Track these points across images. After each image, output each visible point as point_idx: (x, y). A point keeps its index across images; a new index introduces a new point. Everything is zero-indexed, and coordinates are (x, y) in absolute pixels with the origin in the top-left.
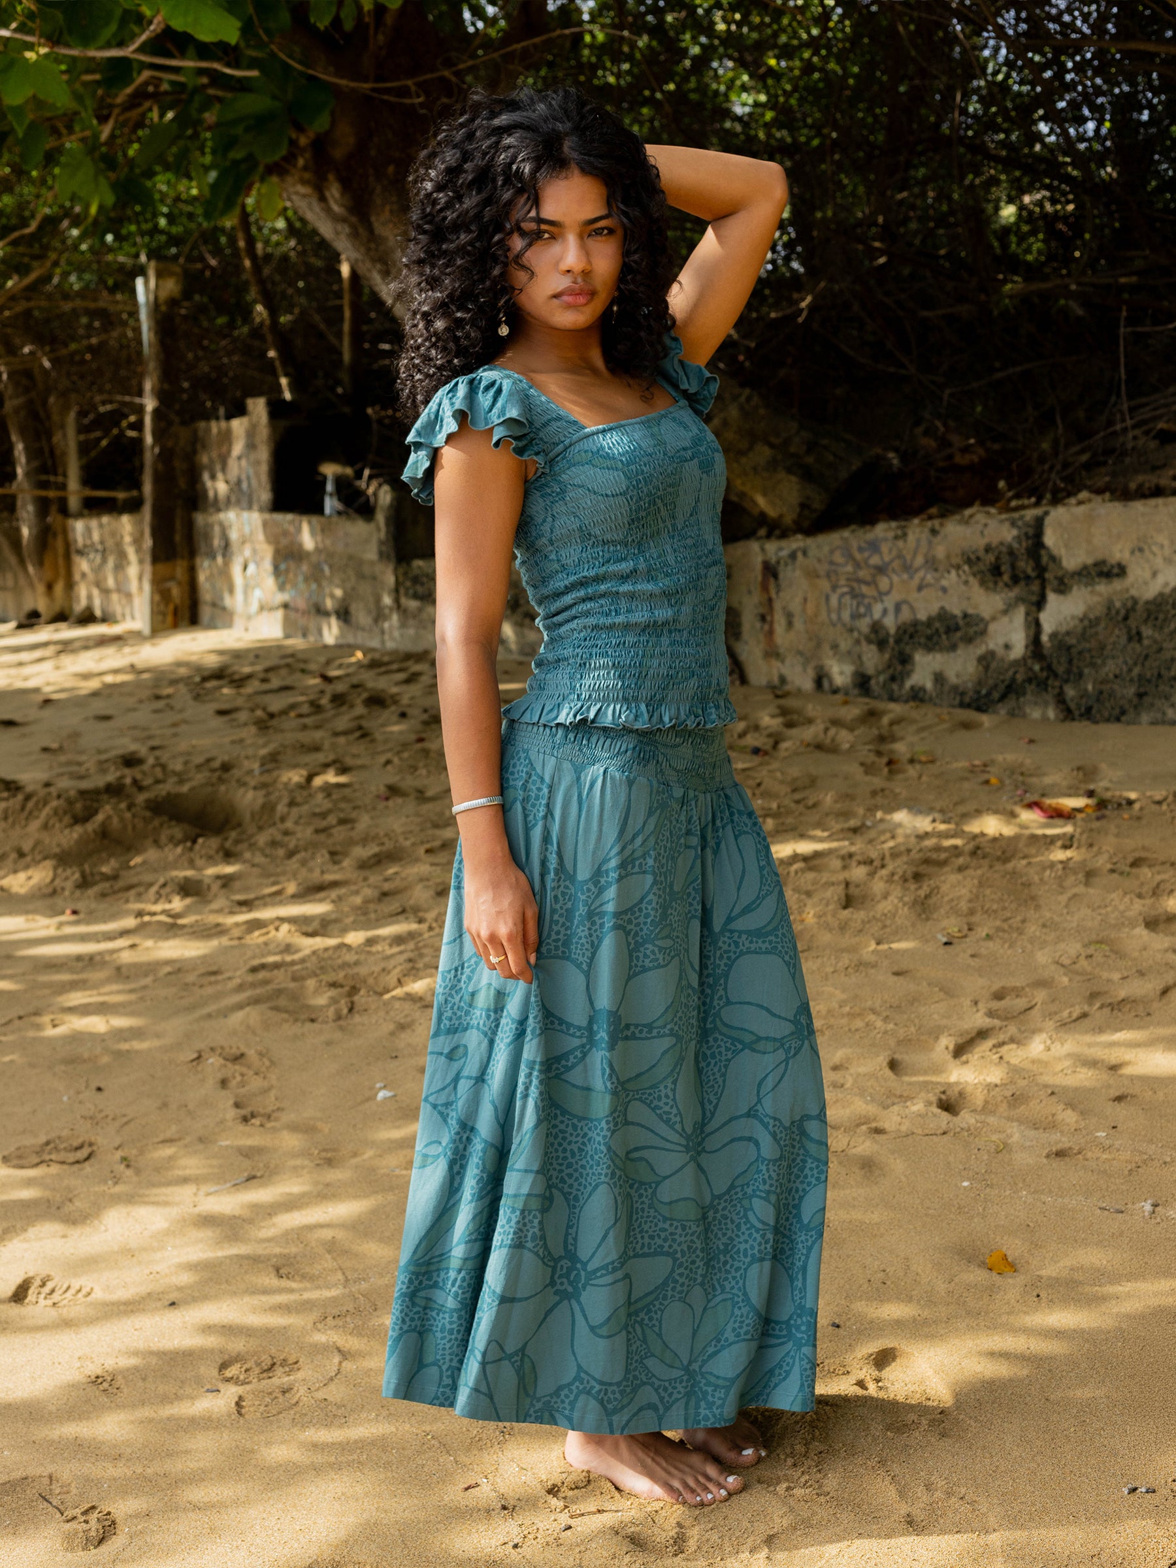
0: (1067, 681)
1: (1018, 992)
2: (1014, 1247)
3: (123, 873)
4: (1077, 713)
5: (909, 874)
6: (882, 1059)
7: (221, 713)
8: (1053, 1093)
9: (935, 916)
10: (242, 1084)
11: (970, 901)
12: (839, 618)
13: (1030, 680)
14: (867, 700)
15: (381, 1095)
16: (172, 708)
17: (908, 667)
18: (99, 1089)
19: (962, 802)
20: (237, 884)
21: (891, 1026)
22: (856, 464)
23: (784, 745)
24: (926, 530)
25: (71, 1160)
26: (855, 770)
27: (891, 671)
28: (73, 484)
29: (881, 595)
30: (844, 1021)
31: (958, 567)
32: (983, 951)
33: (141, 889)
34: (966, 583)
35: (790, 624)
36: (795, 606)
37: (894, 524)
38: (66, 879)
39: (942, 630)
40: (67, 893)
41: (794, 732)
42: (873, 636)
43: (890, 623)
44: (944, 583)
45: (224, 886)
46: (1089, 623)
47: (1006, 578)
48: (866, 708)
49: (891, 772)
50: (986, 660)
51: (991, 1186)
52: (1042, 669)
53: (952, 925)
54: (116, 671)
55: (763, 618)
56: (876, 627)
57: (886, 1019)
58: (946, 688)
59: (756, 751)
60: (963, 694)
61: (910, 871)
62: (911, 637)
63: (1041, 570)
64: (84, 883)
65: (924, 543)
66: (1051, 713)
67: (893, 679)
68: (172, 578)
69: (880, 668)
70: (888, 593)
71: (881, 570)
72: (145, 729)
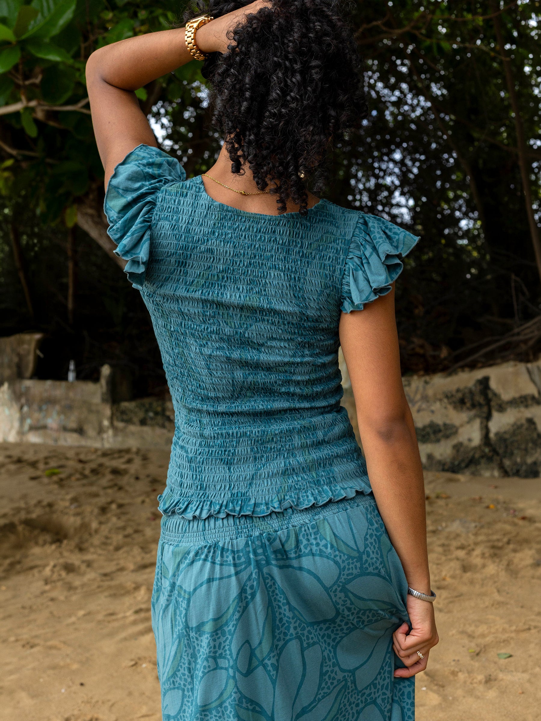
0: (505, 457)
4: (511, 473)
5: (491, 554)
7: (32, 479)
13: (482, 457)
18: (82, 684)
20: (96, 565)
24: (422, 382)
31: (441, 400)
34: (446, 408)
39: (431, 432)
44: (433, 408)
45: (88, 566)
46: (517, 428)
47: (468, 405)
50: (458, 447)
52: (490, 451)
58: (434, 462)
60: (444, 465)
63: (488, 401)
65: (421, 388)
66: (496, 473)
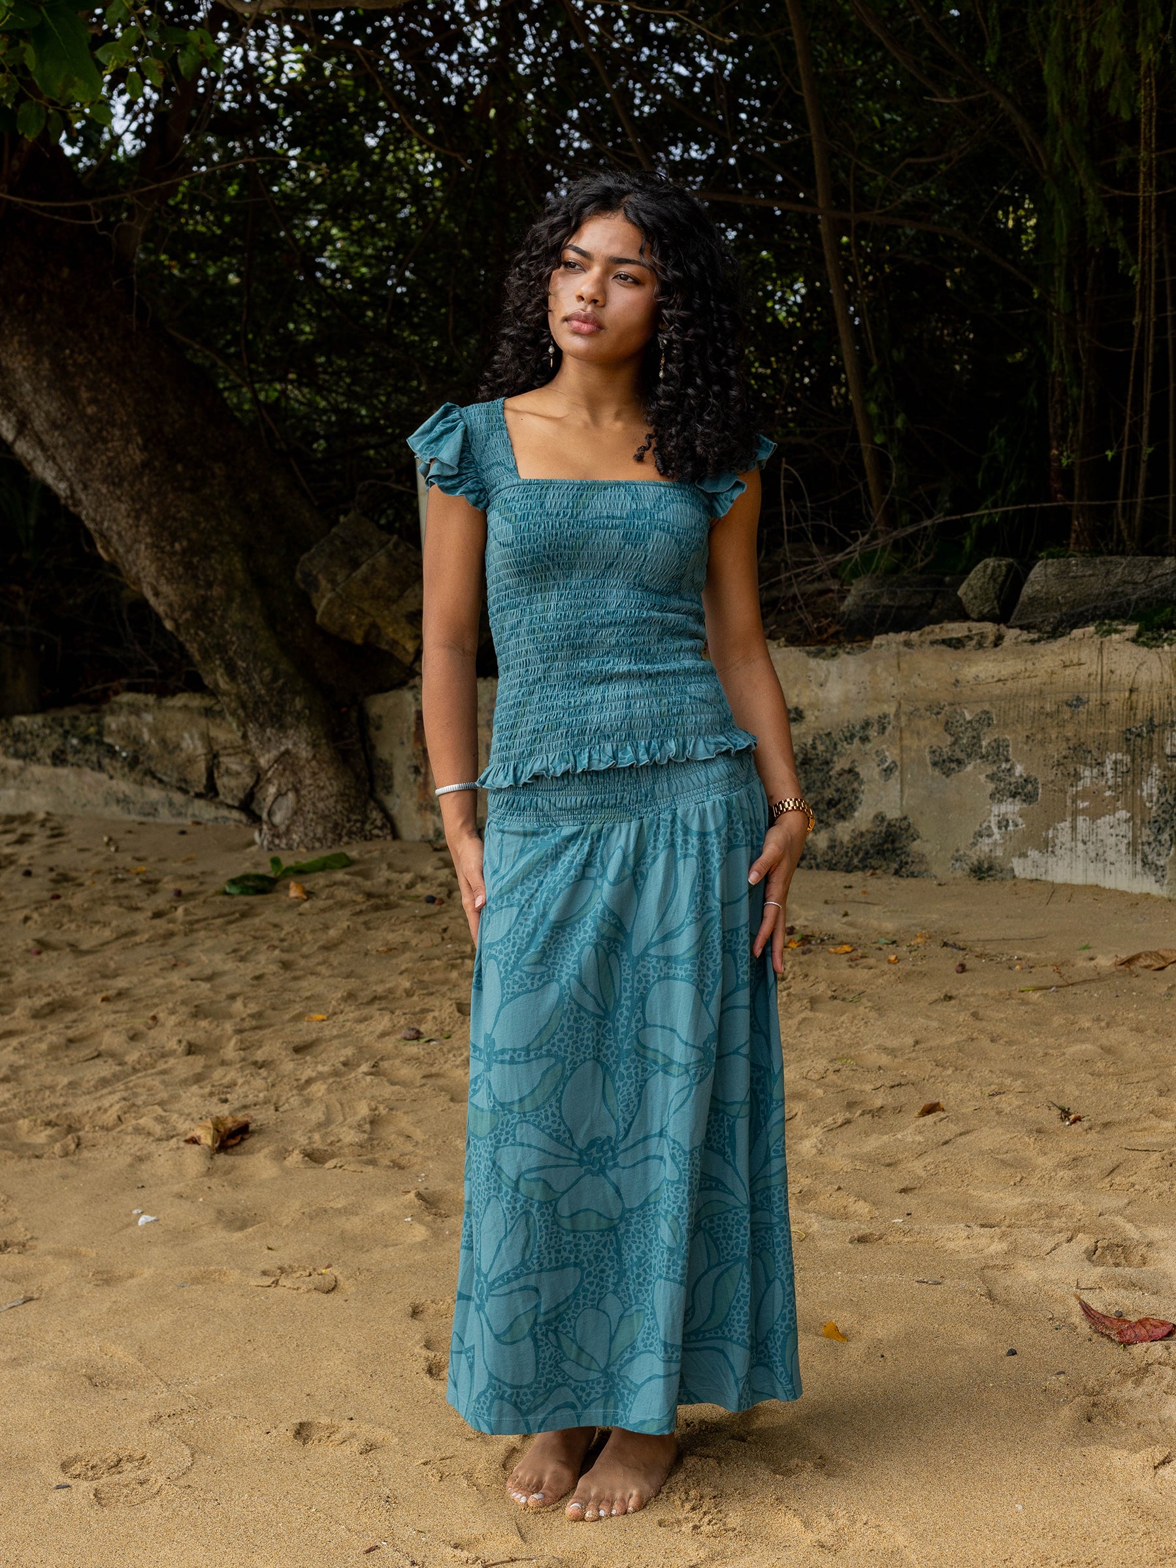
2: (842, 1320)
8: (840, 1188)
15: (143, 1220)
55: (417, 770)
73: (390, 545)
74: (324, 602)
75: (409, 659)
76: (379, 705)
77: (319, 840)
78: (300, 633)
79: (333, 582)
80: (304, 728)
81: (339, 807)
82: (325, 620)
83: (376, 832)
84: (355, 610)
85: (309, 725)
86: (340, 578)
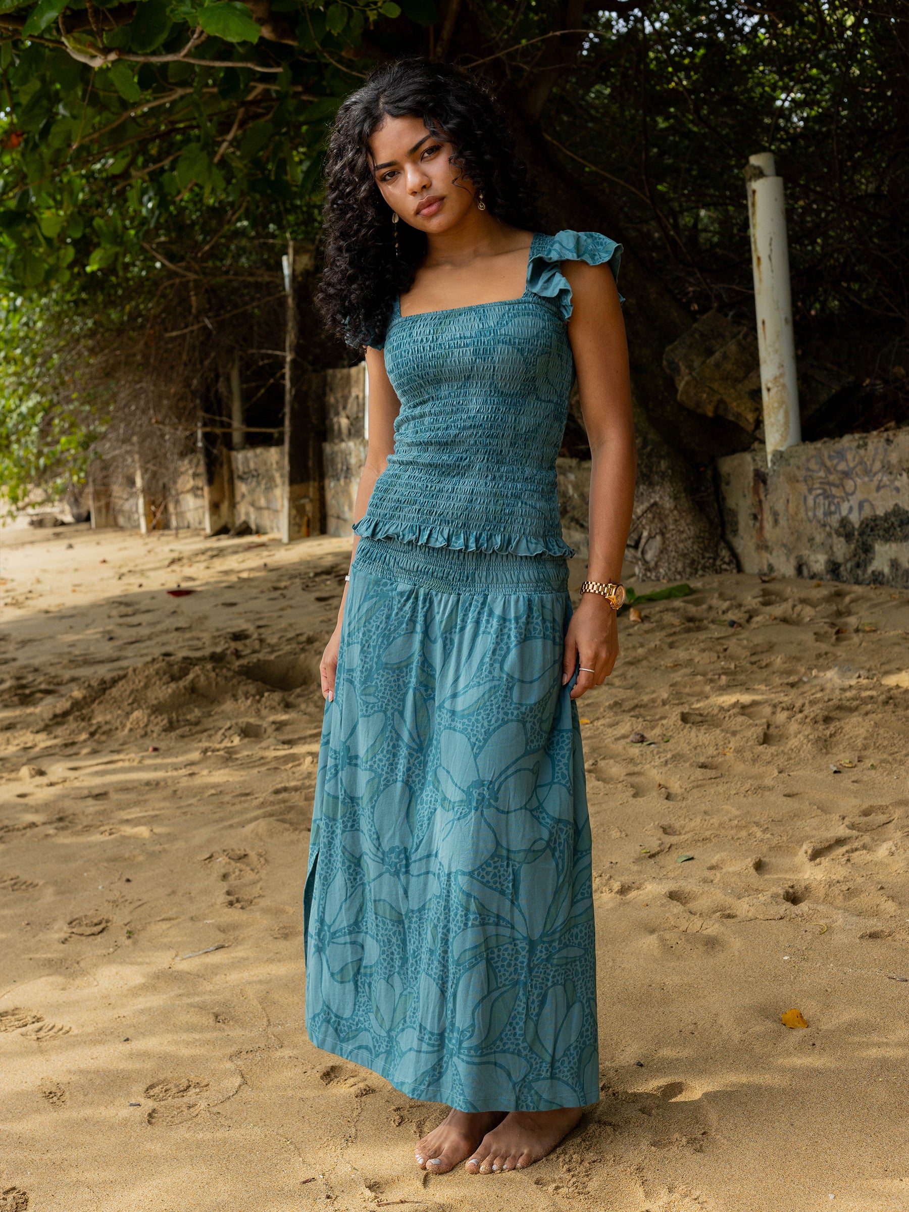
1: (882, 809)
2: (810, 1008)
3: (205, 720)
5: (820, 718)
6: (749, 862)
7: (320, 599)
8: (882, 888)
9: (834, 751)
10: (239, 877)
11: (865, 739)
12: (815, 516)
14: (837, 584)
16: (284, 596)
17: (870, 555)
18: (128, 880)
19: (889, 661)
20: (288, 728)
21: (768, 836)
22: (835, 388)
23: (756, 619)
24: (882, 440)
25: (89, 932)
26: (808, 637)
27: (857, 559)
28: (237, 423)
29: (848, 495)
30: (733, 832)
31: (908, 470)
32: (865, 778)
33: (212, 732)
35: (776, 522)
36: (780, 507)
37: (857, 436)
38: (157, 724)
39: (896, 524)
40: (155, 735)
41: (768, 608)
42: (841, 530)
43: (855, 519)
44: (897, 484)
45: (277, 729)
48: (833, 589)
49: (837, 639)
51: (807, 960)
53: (844, 757)
54: (251, 570)
55: (755, 517)
56: (844, 522)
57: (765, 831)
58: (900, 572)
59: (732, 624)
61: (821, 714)
62: (872, 530)
64: (171, 727)
65: (881, 451)
67: (858, 565)
68: (306, 496)
69: (848, 557)
70: (853, 493)
71: (846, 474)
72: (257, 613)
73: (741, 336)
74: (683, 383)
75: (750, 428)
76: (728, 465)
77: (679, 573)
78: (669, 408)
79: (690, 368)
80: (667, 485)
81: (695, 547)
82: (684, 399)
83: (724, 566)
84: (707, 389)
85: (671, 483)
86: (696, 364)
